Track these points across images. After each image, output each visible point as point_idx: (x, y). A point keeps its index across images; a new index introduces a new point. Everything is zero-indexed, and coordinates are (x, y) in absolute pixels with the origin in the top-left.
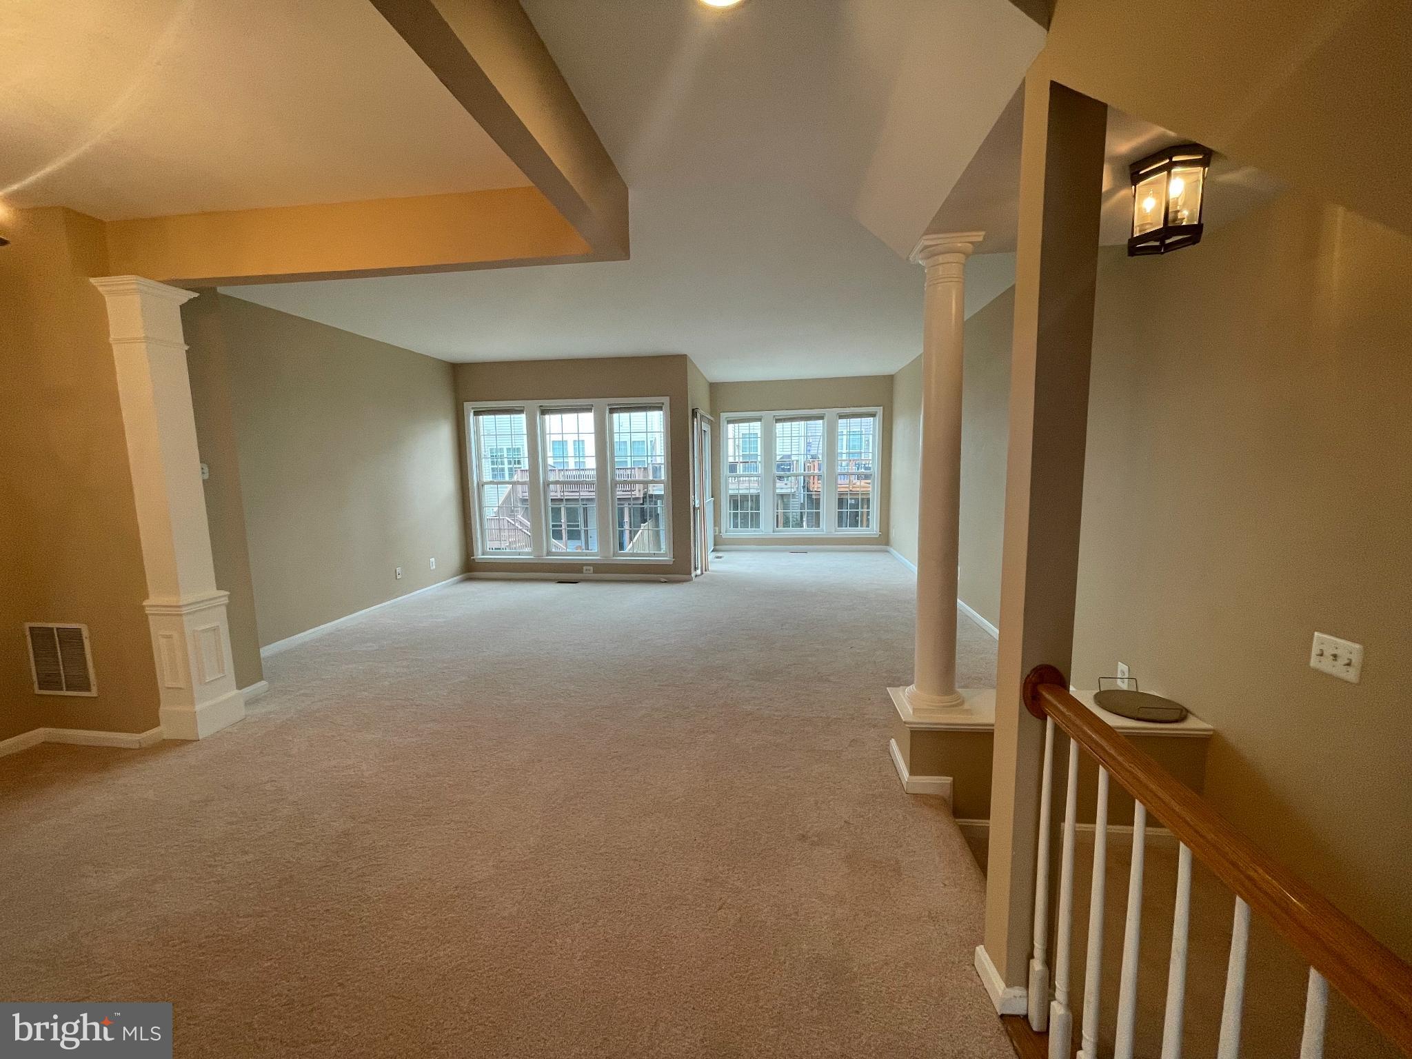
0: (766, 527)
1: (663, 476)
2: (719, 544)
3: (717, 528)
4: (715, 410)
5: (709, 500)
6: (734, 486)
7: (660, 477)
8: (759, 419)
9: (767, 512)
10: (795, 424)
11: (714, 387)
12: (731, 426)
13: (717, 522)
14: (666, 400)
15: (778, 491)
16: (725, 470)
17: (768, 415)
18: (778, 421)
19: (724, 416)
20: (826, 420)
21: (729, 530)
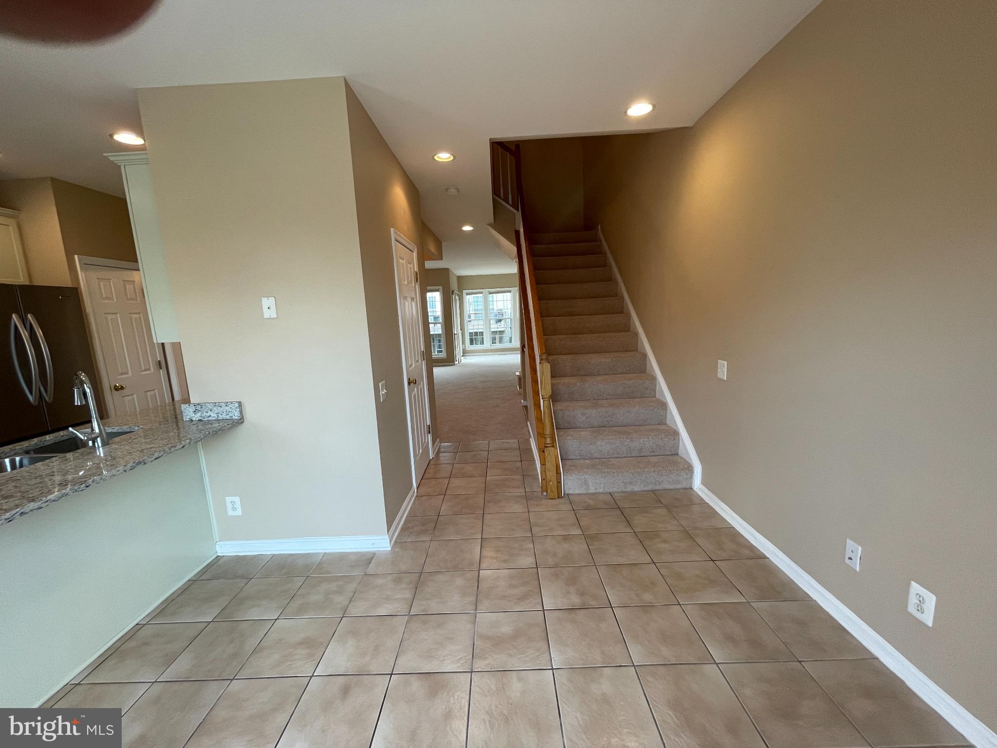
0: (487, 344)
1: (440, 320)
2: (465, 353)
3: (464, 345)
4: (460, 290)
5: (460, 331)
6: (471, 328)
7: (439, 321)
8: (482, 293)
9: (487, 338)
10: (498, 295)
11: (459, 278)
12: (468, 296)
13: (463, 343)
14: (441, 288)
15: (492, 330)
16: (466, 319)
17: (486, 291)
18: (490, 293)
19: (465, 292)
20: (512, 292)
21: (469, 347)
